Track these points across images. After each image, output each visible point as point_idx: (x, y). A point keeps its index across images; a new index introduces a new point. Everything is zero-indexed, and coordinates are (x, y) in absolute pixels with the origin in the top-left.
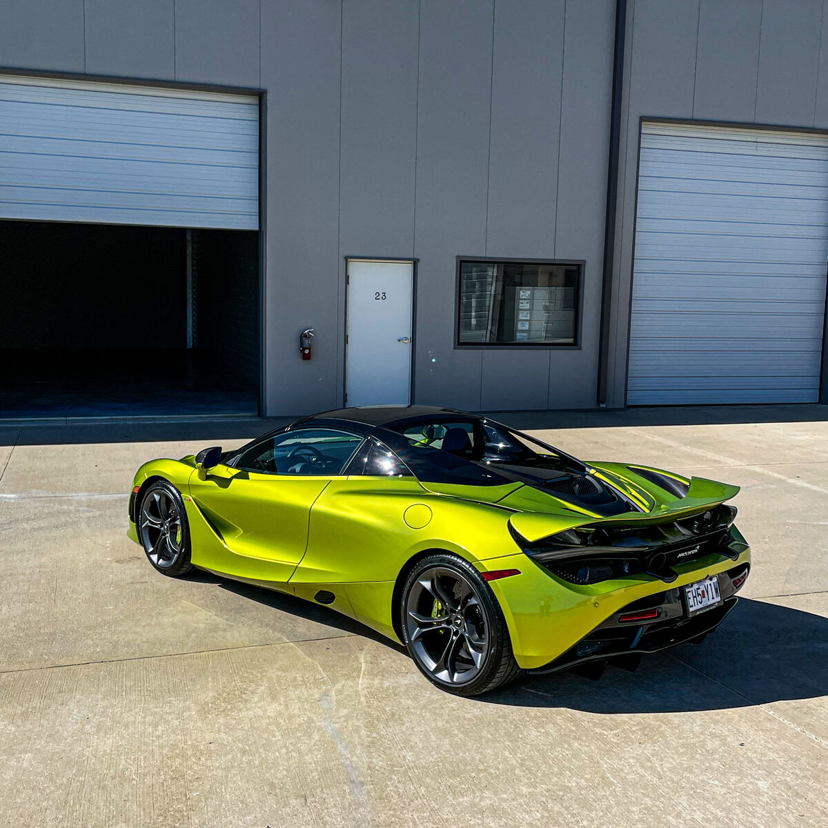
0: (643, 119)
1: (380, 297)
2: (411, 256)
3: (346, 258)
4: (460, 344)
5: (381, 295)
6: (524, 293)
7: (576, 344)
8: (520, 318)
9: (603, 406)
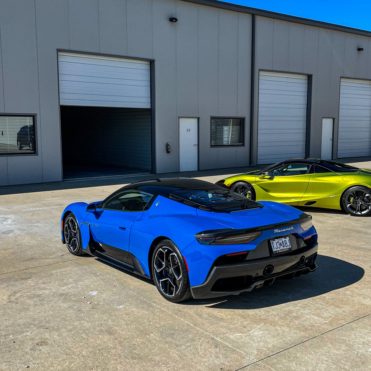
0: (260, 70)
1: (188, 131)
2: (197, 116)
3: (179, 118)
4: (212, 146)
5: (189, 130)
6: (226, 128)
7: (243, 145)
8: (225, 137)
9: (252, 165)
